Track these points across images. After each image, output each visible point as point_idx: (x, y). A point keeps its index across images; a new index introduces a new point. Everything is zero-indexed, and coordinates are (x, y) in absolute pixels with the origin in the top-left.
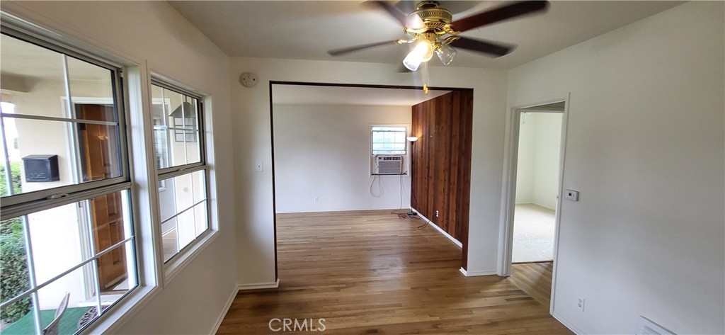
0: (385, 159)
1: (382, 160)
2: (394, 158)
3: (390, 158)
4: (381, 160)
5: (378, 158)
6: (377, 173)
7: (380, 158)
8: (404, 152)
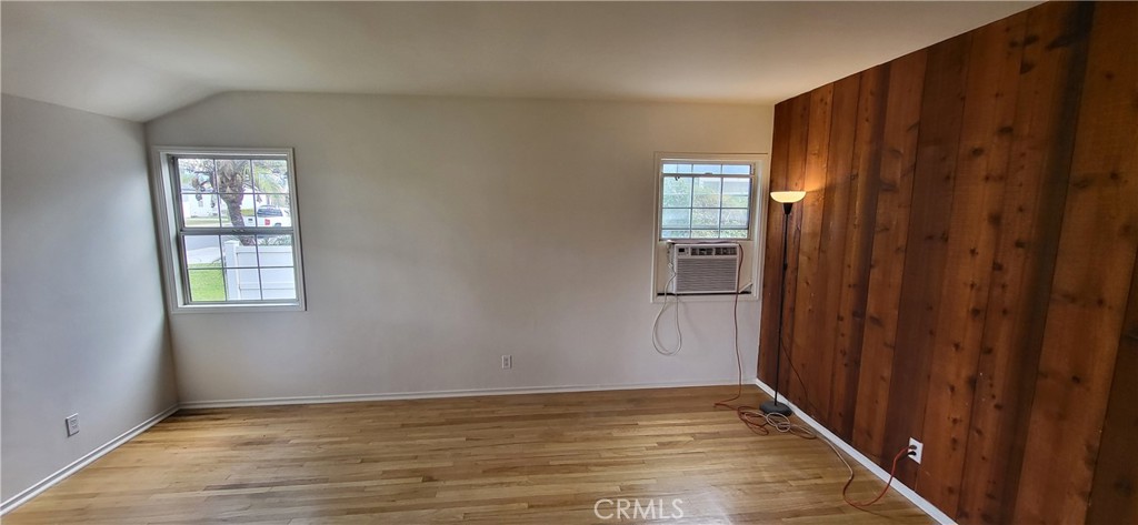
0: (694, 253)
1: (688, 256)
2: (719, 251)
3: (709, 251)
4: (683, 256)
5: (676, 250)
6: (673, 289)
7: (681, 250)
8: (743, 234)
